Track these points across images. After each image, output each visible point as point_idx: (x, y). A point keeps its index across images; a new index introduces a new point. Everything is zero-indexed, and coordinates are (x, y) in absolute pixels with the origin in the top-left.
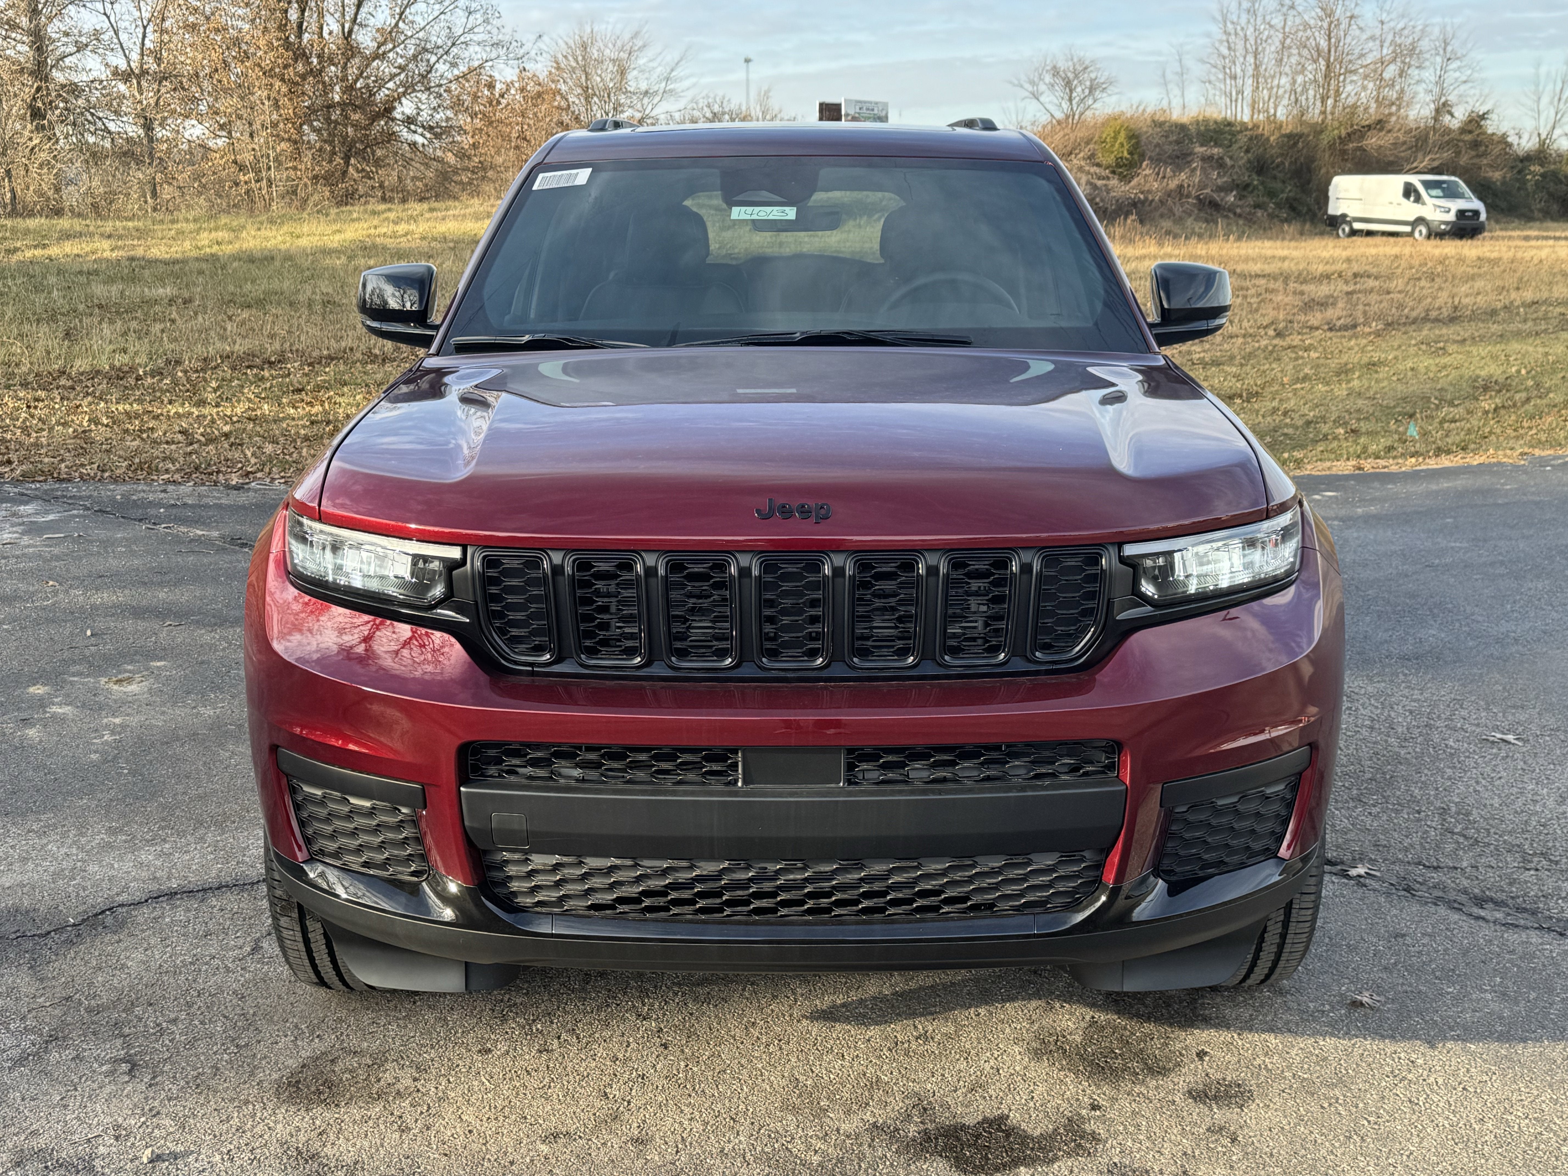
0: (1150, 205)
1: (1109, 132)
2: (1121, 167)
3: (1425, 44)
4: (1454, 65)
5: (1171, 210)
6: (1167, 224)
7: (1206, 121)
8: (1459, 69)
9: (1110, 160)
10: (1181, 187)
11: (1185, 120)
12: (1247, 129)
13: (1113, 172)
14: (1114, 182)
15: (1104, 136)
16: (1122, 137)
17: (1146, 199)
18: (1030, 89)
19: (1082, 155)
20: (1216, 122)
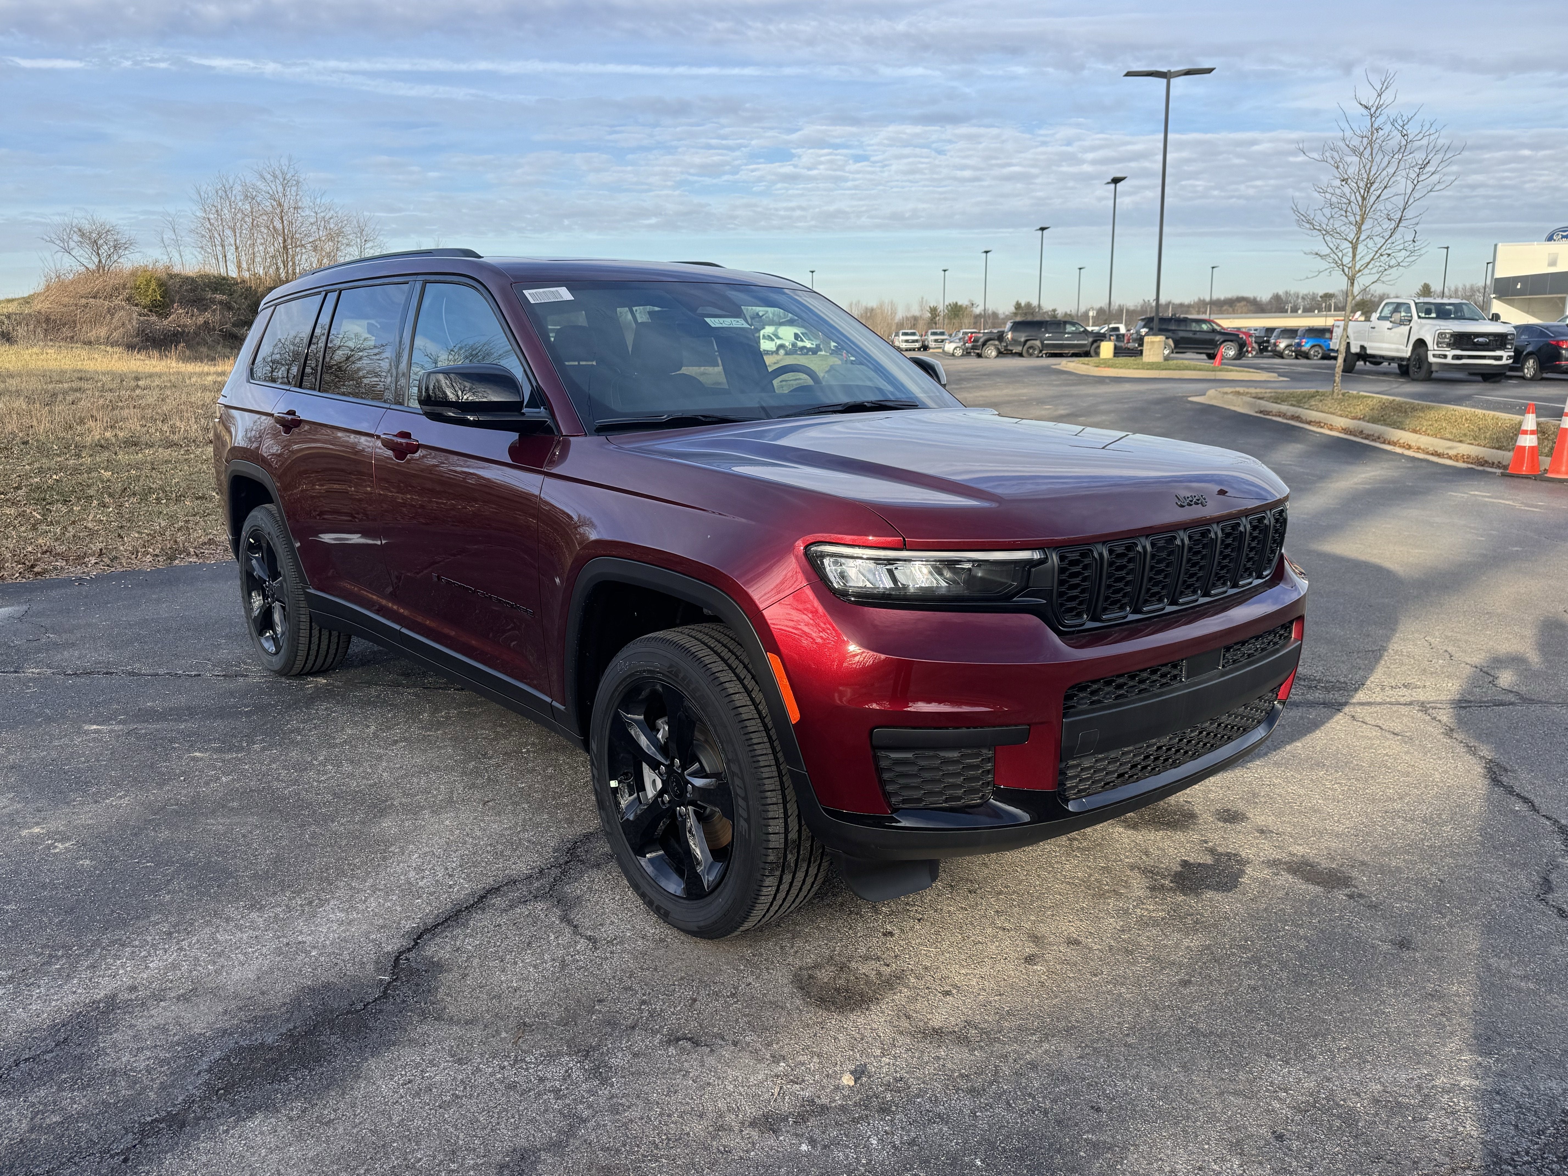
0: (187, 336)
1: (141, 281)
2: (156, 307)
3: (348, 230)
4: (369, 245)
5: (204, 340)
6: (204, 350)
7: (207, 276)
8: (372, 248)
9: (147, 301)
10: (206, 323)
11: (191, 274)
12: (237, 284)
13: (151, 311)
14: (154, 318)
15: (138, 283)
16: (153, 285)
17: (184, 331)
18: (62, 245)
19: (121, 297)
20: (214, 277)
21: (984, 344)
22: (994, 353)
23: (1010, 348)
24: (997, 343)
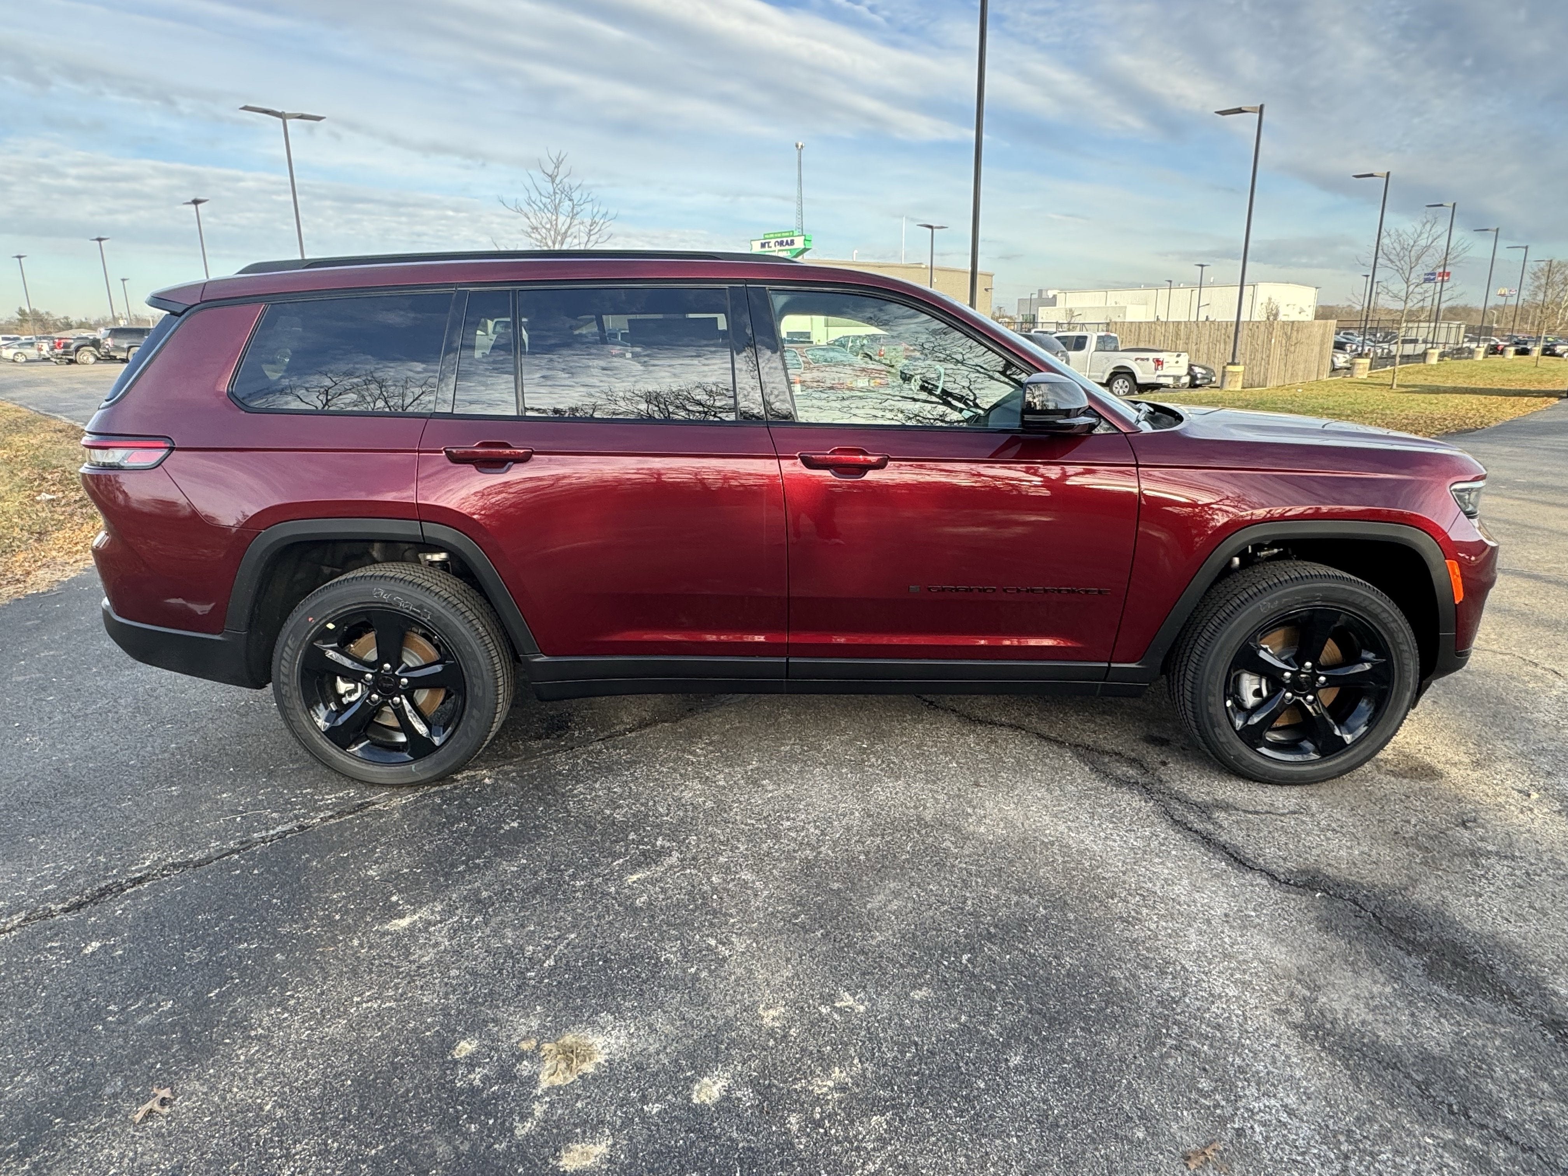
21: (77, 350)
22: (92, 360)
23: (112, 354)
24: (92, 349)
